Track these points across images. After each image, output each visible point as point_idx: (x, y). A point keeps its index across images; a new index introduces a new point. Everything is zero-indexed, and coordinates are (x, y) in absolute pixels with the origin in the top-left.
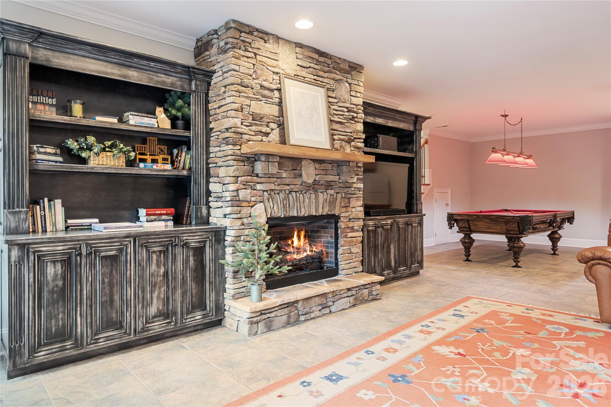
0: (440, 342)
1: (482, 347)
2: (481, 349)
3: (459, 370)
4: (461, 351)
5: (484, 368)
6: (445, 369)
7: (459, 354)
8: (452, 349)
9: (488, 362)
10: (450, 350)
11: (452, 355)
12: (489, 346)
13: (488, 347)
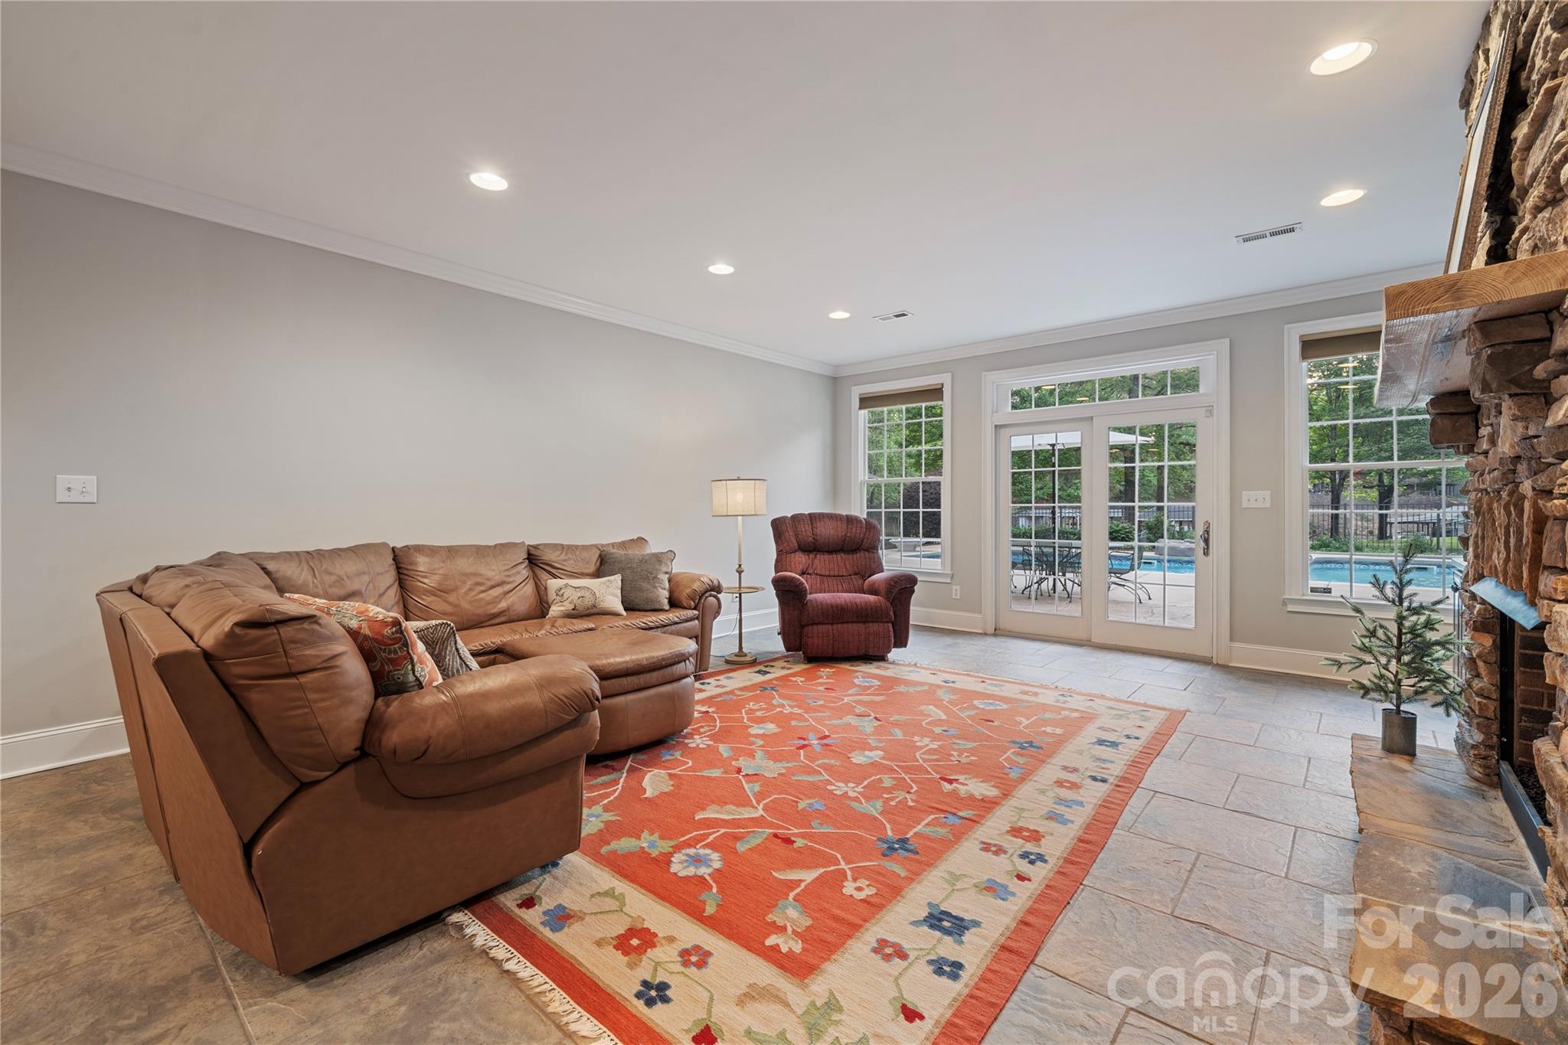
0: (987, 806)
1: (908, 796)
2: (912, 791)
3: (952, 758)
4: (947, 787)
5: (918, 761)
6: (972, 758)
7: (950, 782)
8: (963, 790)
9: (907, 770)
10: (965, 788)
11: (962, 778)
12: (892, 799)
13: (897, 797)
